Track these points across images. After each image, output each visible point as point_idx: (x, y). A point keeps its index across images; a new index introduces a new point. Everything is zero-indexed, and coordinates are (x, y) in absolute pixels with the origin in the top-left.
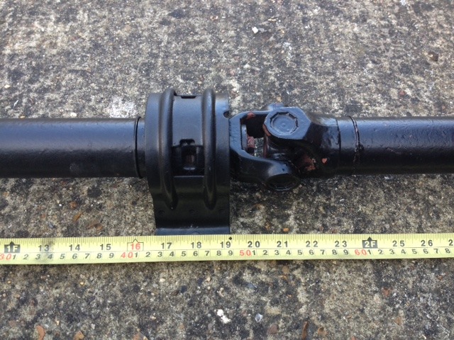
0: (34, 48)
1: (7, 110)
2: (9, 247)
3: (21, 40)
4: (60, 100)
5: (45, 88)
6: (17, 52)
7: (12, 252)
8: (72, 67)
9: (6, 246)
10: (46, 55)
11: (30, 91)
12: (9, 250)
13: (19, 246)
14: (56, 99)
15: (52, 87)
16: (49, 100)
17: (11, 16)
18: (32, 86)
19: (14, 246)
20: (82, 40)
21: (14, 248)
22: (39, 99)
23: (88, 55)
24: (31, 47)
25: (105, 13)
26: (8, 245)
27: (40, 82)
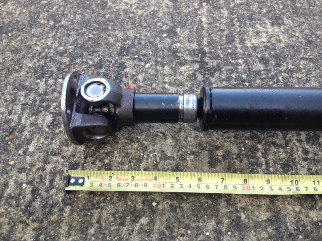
0: (267, 42)
1: (272, 85)
3: (254, 37)
4: (305, 78)
5: (290, 70)
6: (256, 45)
8: (301, 56)
10: (278, 47)
11: (280, 72)
14: (302, 78)
15: (295, 69)
16: (298, 78)
17: (237, 21)
18: (280, 69)
20: (297, 38)
22: (290, 77)
23: (308, 48)
24: (264, 42)
25: (303, 20)
27: (284, 66)
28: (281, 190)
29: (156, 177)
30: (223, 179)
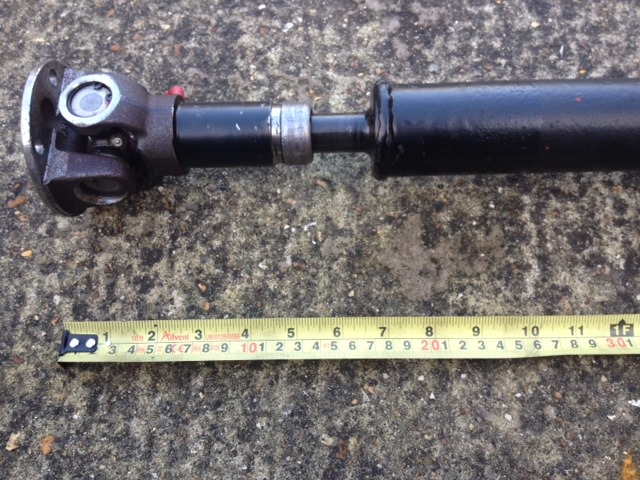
1: (555, 62)
2: (617, 328)
4: (625, 44)
5: (593, 27)
7: (621, 335)
9: (612, 326)
11: (573, 31)
12: (617, 333)
13: (632, 325)
14: (618, 43)
15: (603, 24)
16: (609, 45)
18: (573, 24)
19: (624, 327)
21: (625, 330)
22: (593, 42)
26: (615, 325)
27: (581, 17)
28: (502, 348)
29: (246, 330)
30: (384, 329)
